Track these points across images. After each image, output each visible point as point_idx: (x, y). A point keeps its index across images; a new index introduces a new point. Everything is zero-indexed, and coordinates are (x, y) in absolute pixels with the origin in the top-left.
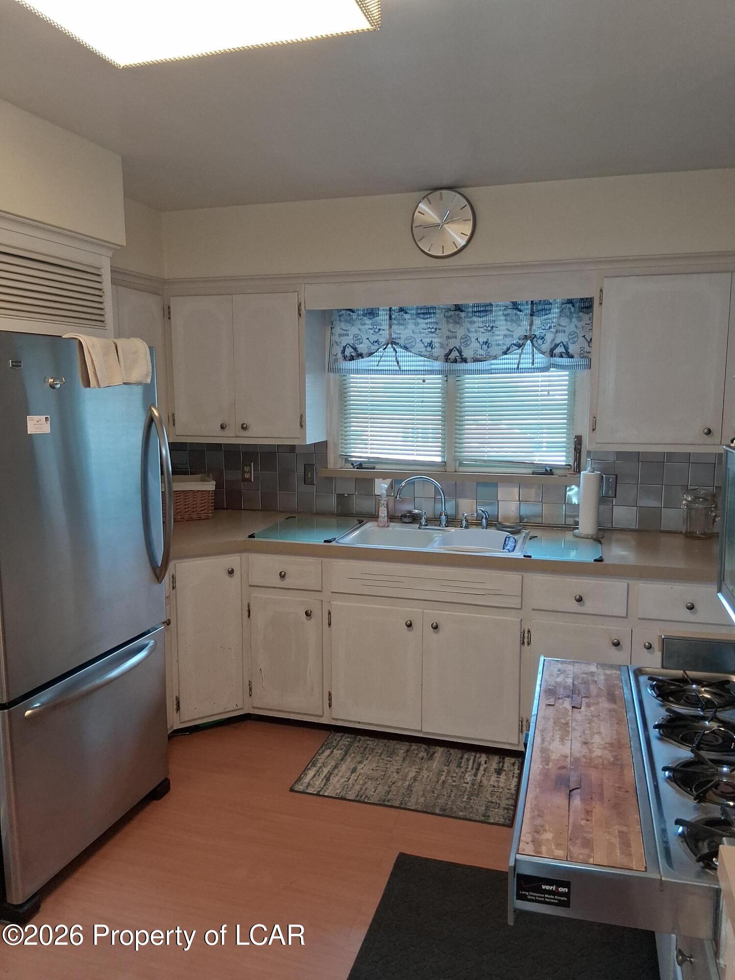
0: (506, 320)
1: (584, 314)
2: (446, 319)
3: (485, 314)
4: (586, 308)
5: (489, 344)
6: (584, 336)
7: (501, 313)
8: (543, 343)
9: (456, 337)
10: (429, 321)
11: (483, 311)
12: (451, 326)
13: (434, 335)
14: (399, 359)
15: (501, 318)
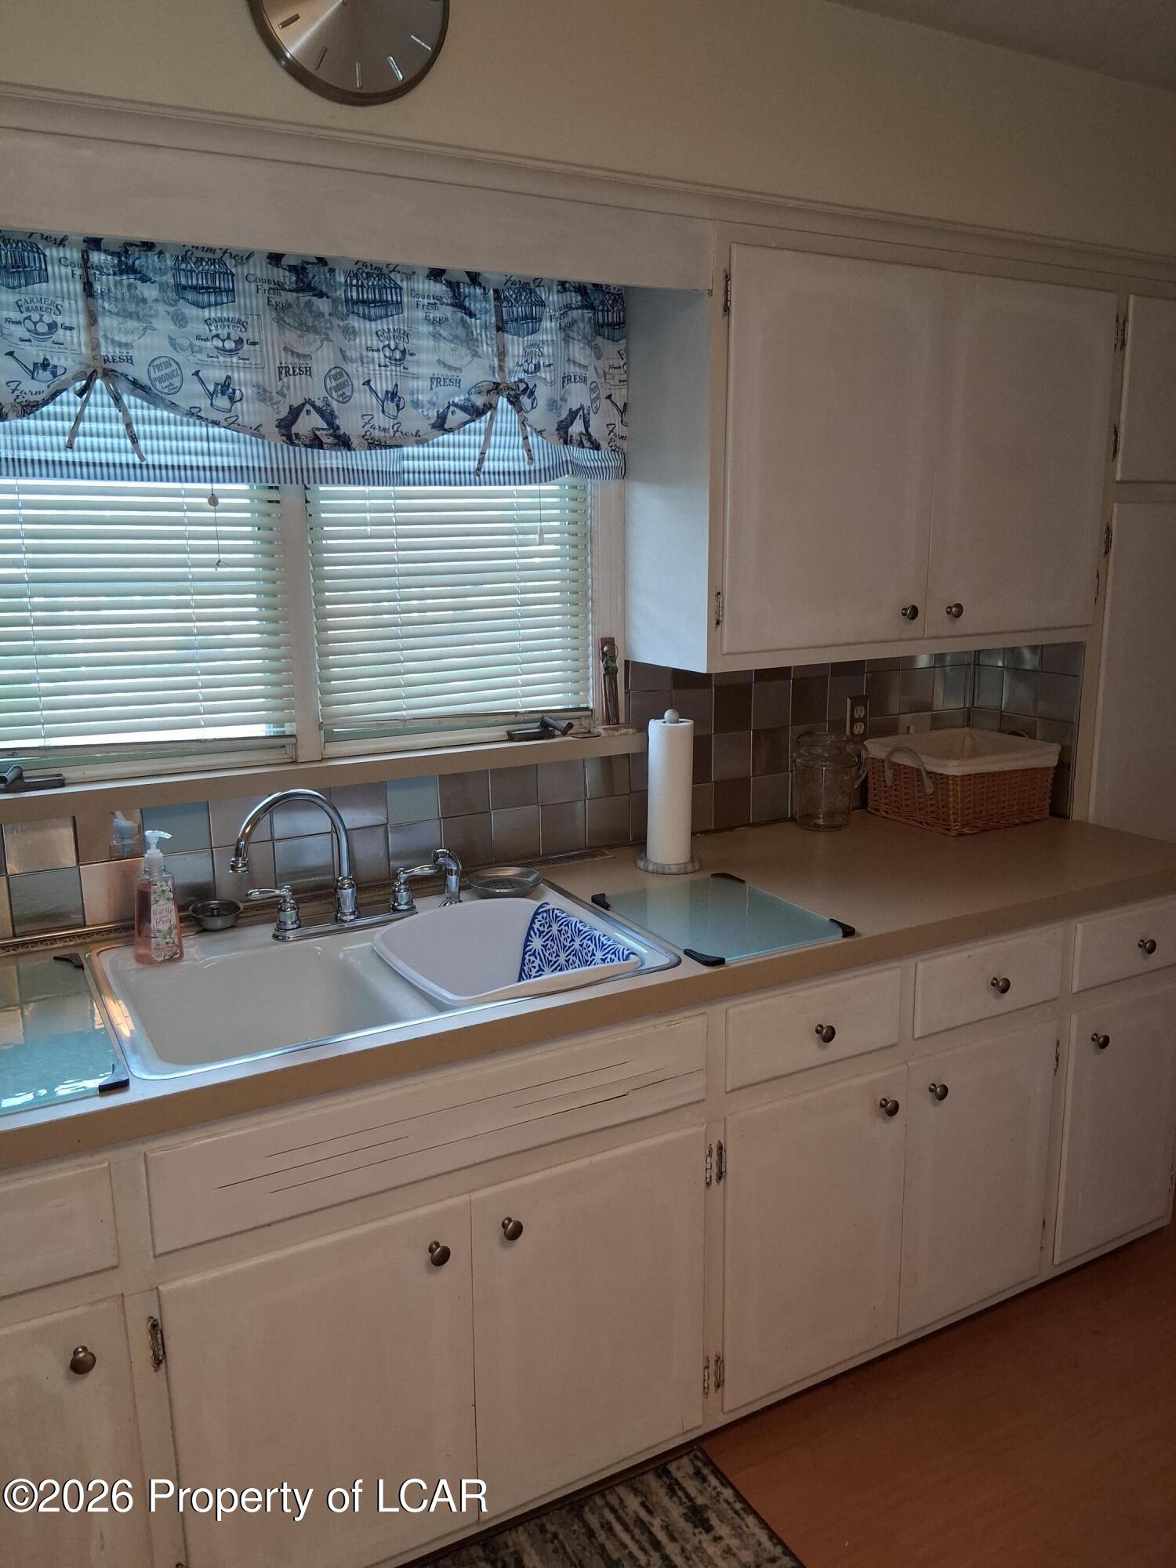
0: (436, 336)
1: (606, 341)
2: (274, 315)
3: (381, 311)
4: (608, 325)
5: (399, 401)
6: (609, 397)
7: (421, 314)
8: (532, 408)
9: (308, 371)
10: (213, 313)
11: (374, 301)
12: (291, 337)
13: (235, 360)
14: (138, 428)
15: (420, 329)
